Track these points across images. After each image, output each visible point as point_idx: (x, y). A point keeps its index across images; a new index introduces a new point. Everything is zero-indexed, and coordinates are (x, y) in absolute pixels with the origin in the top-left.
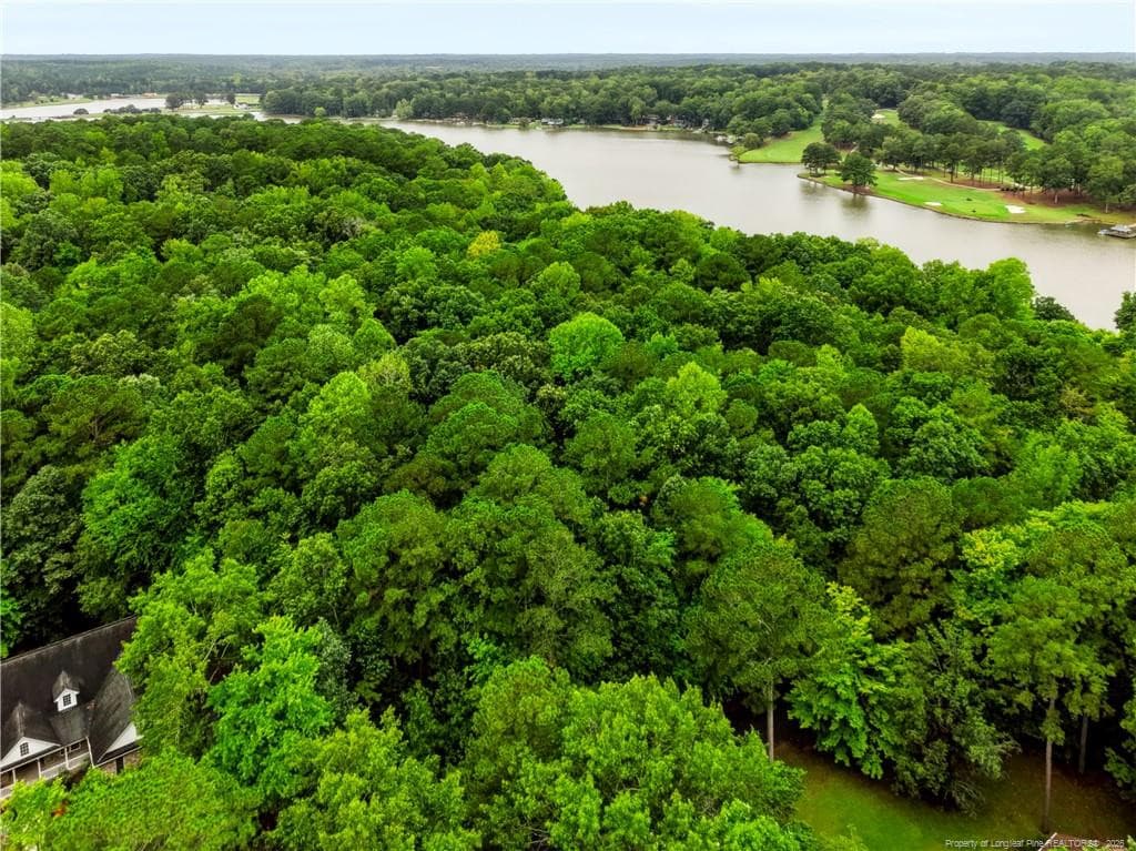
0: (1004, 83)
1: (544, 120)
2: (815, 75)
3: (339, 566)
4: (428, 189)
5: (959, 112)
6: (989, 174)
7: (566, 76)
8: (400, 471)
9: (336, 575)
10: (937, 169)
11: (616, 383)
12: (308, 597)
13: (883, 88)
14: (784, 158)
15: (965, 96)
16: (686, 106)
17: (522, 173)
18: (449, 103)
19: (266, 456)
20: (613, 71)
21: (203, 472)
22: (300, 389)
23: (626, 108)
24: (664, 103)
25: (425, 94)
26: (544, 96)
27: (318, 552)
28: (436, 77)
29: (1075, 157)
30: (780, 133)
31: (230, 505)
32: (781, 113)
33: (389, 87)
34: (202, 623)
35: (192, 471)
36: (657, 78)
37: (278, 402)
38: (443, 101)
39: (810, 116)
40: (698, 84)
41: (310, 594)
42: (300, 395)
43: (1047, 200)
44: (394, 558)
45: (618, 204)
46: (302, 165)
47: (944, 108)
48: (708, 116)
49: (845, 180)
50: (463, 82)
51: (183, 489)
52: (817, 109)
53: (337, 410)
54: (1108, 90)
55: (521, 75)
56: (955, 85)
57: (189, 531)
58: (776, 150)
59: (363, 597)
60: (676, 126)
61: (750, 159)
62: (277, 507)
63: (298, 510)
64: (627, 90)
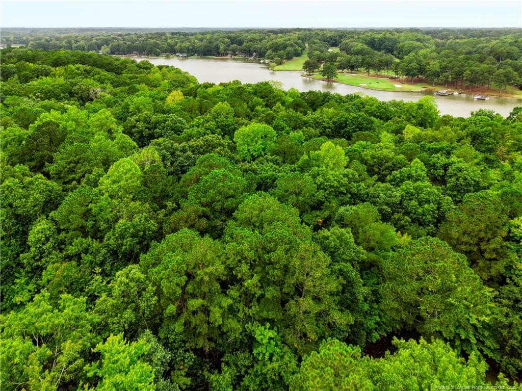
0: (381, 35)
1: (177, 54)
2: (300, 33)
3: (150, 287)
4: (130, 78)
5: (365, 47)
6: (383, 72)
7: (185, 35)
8: (174, 217)
9: (148, 295)
10: (360, 71)
11: (279, 159)
12: (129, 315)
13: (331, 38)
14: (293, 68)
15: (366, 41)
16: (245, 47)
17: (176, 73)
18: (129, 47)
19: (75, 216)
20: (208, 33)
21: (25, 233)
22: (91, 173)
23: (217, 48)
24: (235, 46)
25: (116, 43)
26: (177, 43)
27: (132, 280)
28: (120, 35)
29: (419, 63)
30: (289, 58)
31: (50, 253)
32: (289, 49)
33: (96, 39)
34: (49, 352)
35: (17, 232)
36: (230, 35)
37: (74, 182)
38: (126, 46)
39: (302, 51)
40: (249, 37)
41: (129, 311)
42: (91, 176)
43: (409, 82)
44: (190, 276)
45: (234, 81)
46: (57, 69)
47: (360, 46)
48: (255, 51)
49: (323, 76)
50: (135, 37)
51: (9, 246)
52: (304, 47)
53: (122, 183)
54: (422, 37)
55: (163, 34)
56: (361, 36)
57: (17, 275)
58: (288, 65)
59: (171, 309)
60: (241, 56)
61: (278, 69)
62: (86, 251)
63: (104, 251)
64: (217, 40)
